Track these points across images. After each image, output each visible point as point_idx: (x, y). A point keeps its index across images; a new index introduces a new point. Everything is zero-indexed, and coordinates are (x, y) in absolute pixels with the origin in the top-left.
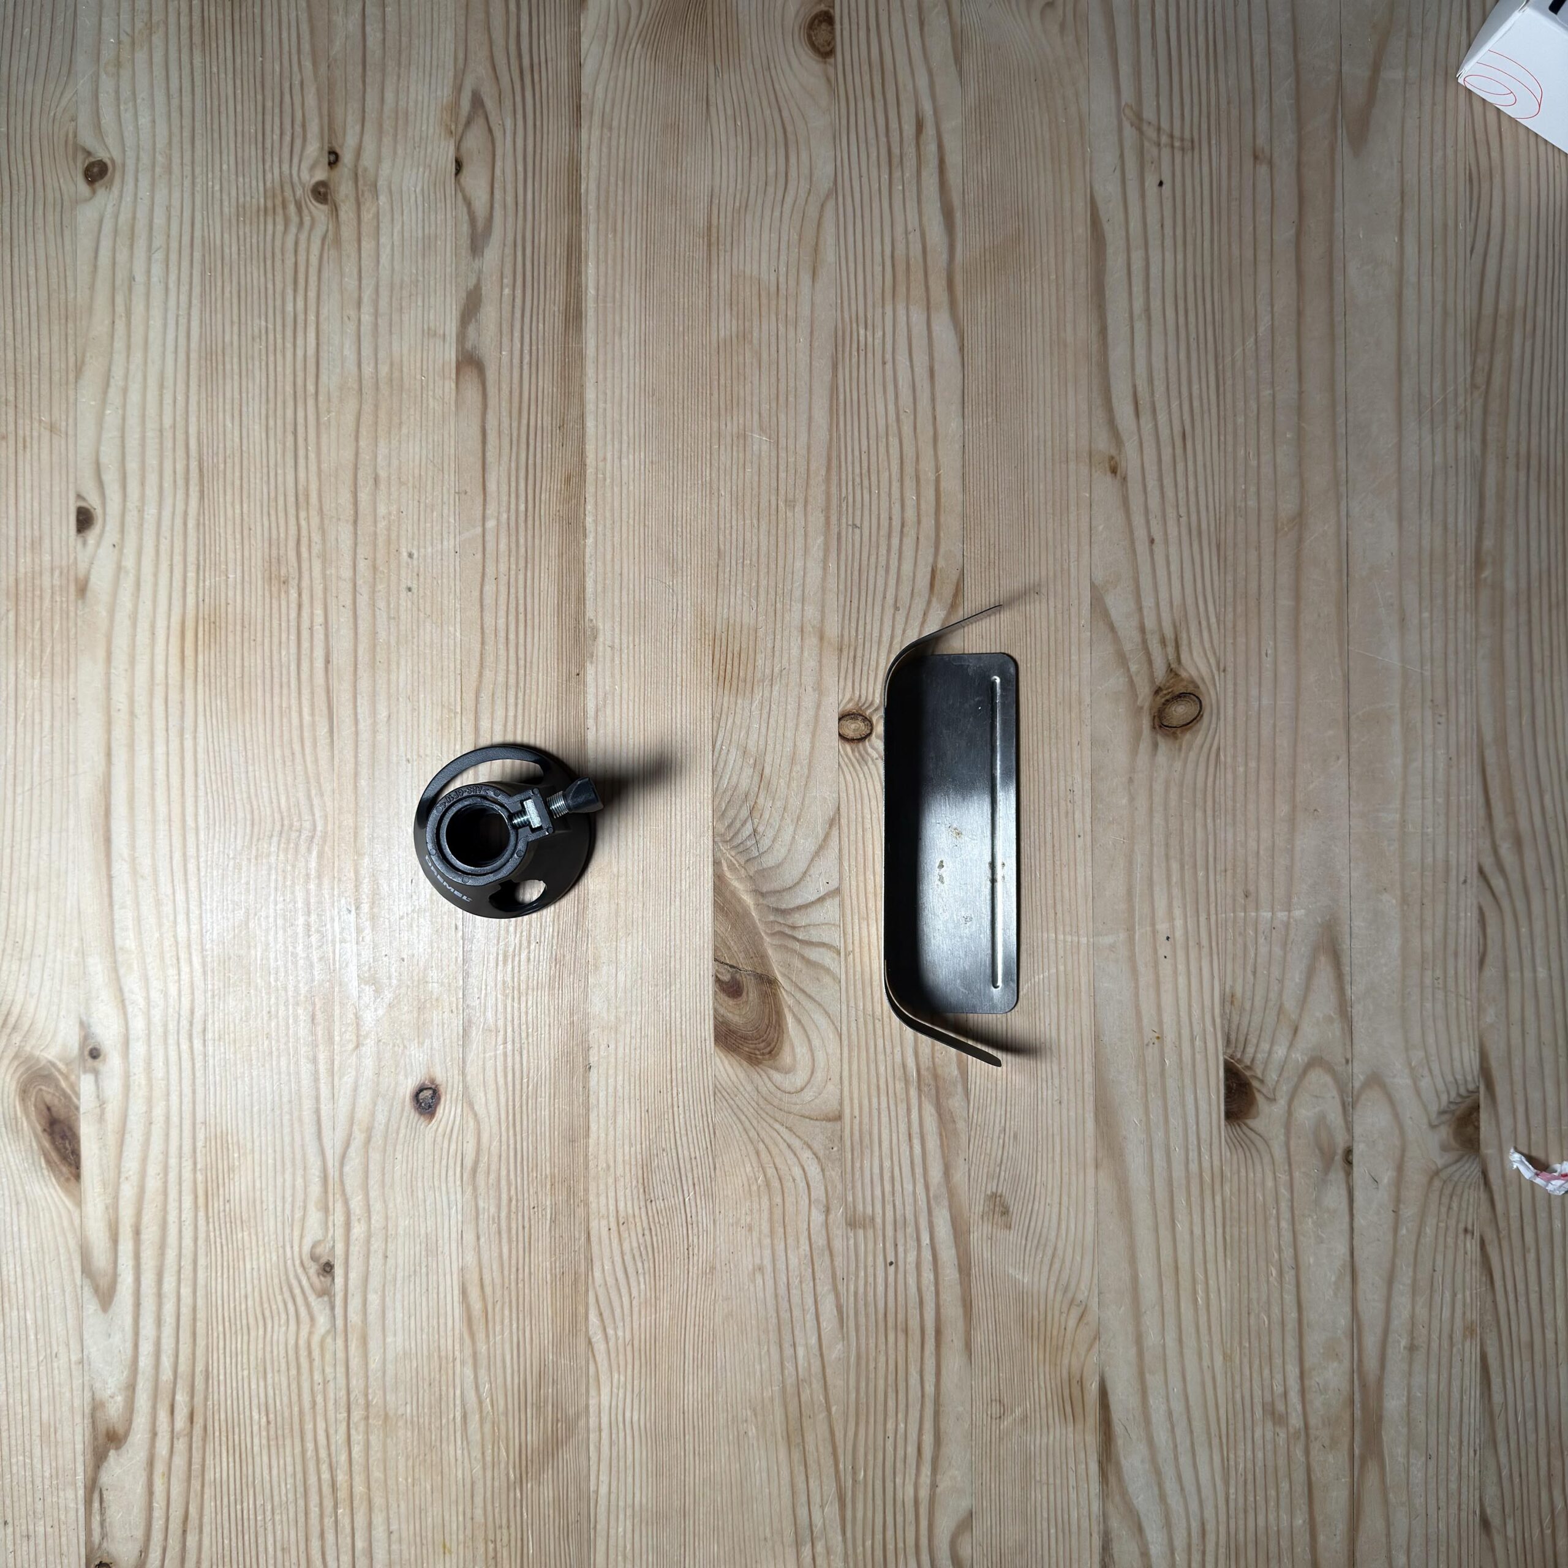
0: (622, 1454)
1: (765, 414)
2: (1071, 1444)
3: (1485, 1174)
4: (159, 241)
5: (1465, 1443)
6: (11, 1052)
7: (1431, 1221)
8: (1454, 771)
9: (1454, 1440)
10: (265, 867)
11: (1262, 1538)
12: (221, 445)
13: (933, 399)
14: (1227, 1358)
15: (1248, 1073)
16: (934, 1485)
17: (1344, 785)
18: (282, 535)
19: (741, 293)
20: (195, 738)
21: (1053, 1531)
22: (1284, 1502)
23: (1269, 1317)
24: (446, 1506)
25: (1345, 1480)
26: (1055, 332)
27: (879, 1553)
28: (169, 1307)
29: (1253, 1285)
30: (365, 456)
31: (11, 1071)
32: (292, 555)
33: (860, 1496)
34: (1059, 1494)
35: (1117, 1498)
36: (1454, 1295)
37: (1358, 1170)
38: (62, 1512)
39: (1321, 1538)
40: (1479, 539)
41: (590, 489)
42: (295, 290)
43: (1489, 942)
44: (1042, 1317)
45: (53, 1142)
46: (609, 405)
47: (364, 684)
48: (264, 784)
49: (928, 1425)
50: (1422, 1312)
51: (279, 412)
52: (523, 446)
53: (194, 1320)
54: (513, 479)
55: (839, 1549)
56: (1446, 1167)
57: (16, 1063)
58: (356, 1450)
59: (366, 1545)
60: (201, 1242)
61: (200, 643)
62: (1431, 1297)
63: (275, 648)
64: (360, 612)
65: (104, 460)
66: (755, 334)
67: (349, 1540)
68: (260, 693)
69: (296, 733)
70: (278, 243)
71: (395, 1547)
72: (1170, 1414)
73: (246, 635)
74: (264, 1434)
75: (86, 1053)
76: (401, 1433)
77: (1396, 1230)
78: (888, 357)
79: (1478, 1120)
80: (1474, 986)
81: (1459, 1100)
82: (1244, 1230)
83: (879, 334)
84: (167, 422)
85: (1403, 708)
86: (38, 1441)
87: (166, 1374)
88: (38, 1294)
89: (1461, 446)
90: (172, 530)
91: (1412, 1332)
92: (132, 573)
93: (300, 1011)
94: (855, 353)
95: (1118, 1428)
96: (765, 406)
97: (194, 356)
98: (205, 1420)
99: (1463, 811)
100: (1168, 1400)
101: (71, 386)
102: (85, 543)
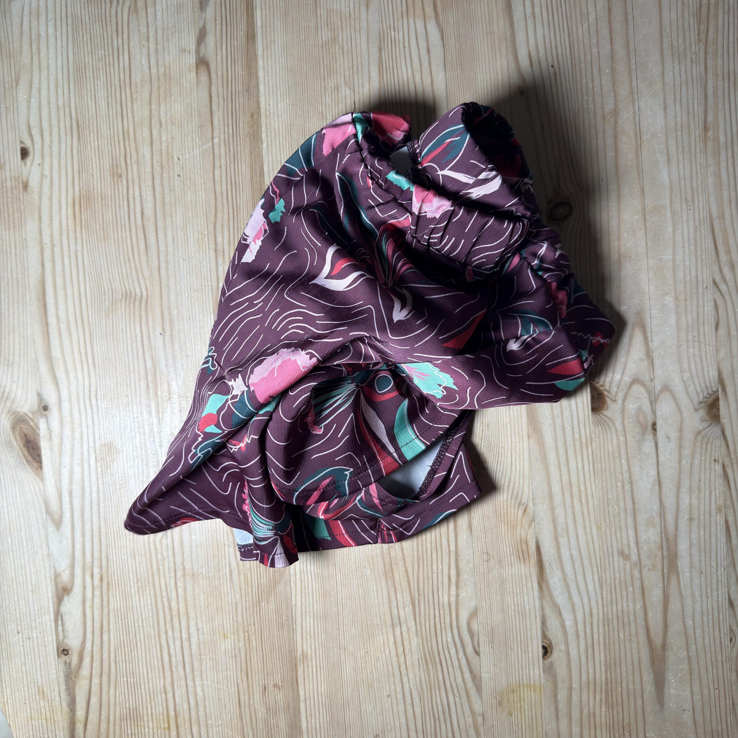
0: (306, 586)
1: (347, 76)
2: (523, 573)
3: (723, 432)
4: (51, 16)
5: (719, 565)
6: (6, 410)
7: (697, 456)
8: (698, 233)
9: (714, 564)
10: (120, 315)
11: (620, 615)
12: (87, 113)
13: (430, 64)
14: (599, 528)
15: (602, 388)
16: (457, 595)
17: (644, 243)
18: (118, 154)
19: (332, 18)
20: (83, 255)
21: (517, 616)
22: (630, 596)
23: (618, 508)
24: (224, 616)
25: (660, 585)
26: (488, 27)
27: (433, 629)
28: (88, 528)
29: (610, 492)
30: (155, 113)
31: (7, 419)
32: (123, 163)
33: (422, 602)
34: (519, 597)
35: (548, 599)
36: (711, 492)
37: (659, 433)
38: (44, 626)
39: (650, 614)
40: (706, 116)
41: (263, 120)
42: (117, 35)
43: (720, 317)
44: (505, 511)
45: (29, 451)
46: (270, 79)
47: (160, 224)
48: (117, 274)
49: (453, 566)
50: (695, 502)
51: (113, 94)
52: (230, 101)
53: (100, 533)
54: (226, 118)
55: (414, 628)
56: (705, 429)
57: (9, 415)
58: (180, 590)
59: (187, 636)
60: (100, 495)
61: (82, 209)
62: (699, 494)
63: (117, 209)
64: (156, 188)
65: (32, 123)
66: (340, 38)
67: (179, 634)
68: (112, 231)
69: (130, 249)
70: (108, 12)
71: (201, 636)
72: (572, 556)
73: (104, 203)
74: (136, 585)
75: (41, 408)
76: (201, 581)
77: (680, 462)
78: (407, 44)
79: (719, 405)
80: (714, 340)
81: (708, 396)
82: (604, 465)
83: (401, 33)
84: (61, 103)
85: (671, 203)
86: (31, 593)
87: (88, 559)
88: (26, 524)
89: (694, 71)
90: (66, 155)
91: (690, 511)
92: (49, 177)
93: (142, 383)
94: (390, 43)
95: (546, 565)
96: (347, 73)
97: (71, 70)
98: (108, 579)
99: (704, 253)
100: (570, 550)
101: (14, 90)
102: (25, 164)
